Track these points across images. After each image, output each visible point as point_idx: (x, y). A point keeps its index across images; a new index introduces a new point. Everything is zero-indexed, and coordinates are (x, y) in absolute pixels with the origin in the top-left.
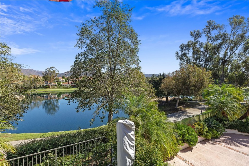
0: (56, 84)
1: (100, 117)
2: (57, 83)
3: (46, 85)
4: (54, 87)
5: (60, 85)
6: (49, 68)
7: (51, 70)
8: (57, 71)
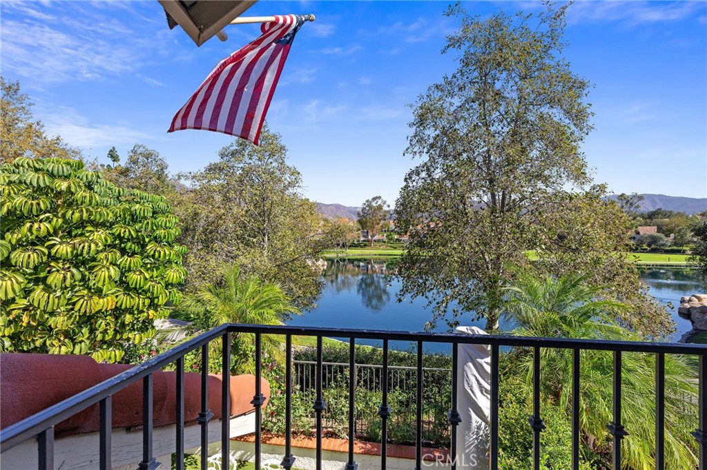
0: (385, 239)
1: (446, 320)
2: (385, 235)
3: (364, 241)
4: (380, 244)
5: (392, 239)
6: (370, 199)
7: (374, 205)
8: (385, 206)
